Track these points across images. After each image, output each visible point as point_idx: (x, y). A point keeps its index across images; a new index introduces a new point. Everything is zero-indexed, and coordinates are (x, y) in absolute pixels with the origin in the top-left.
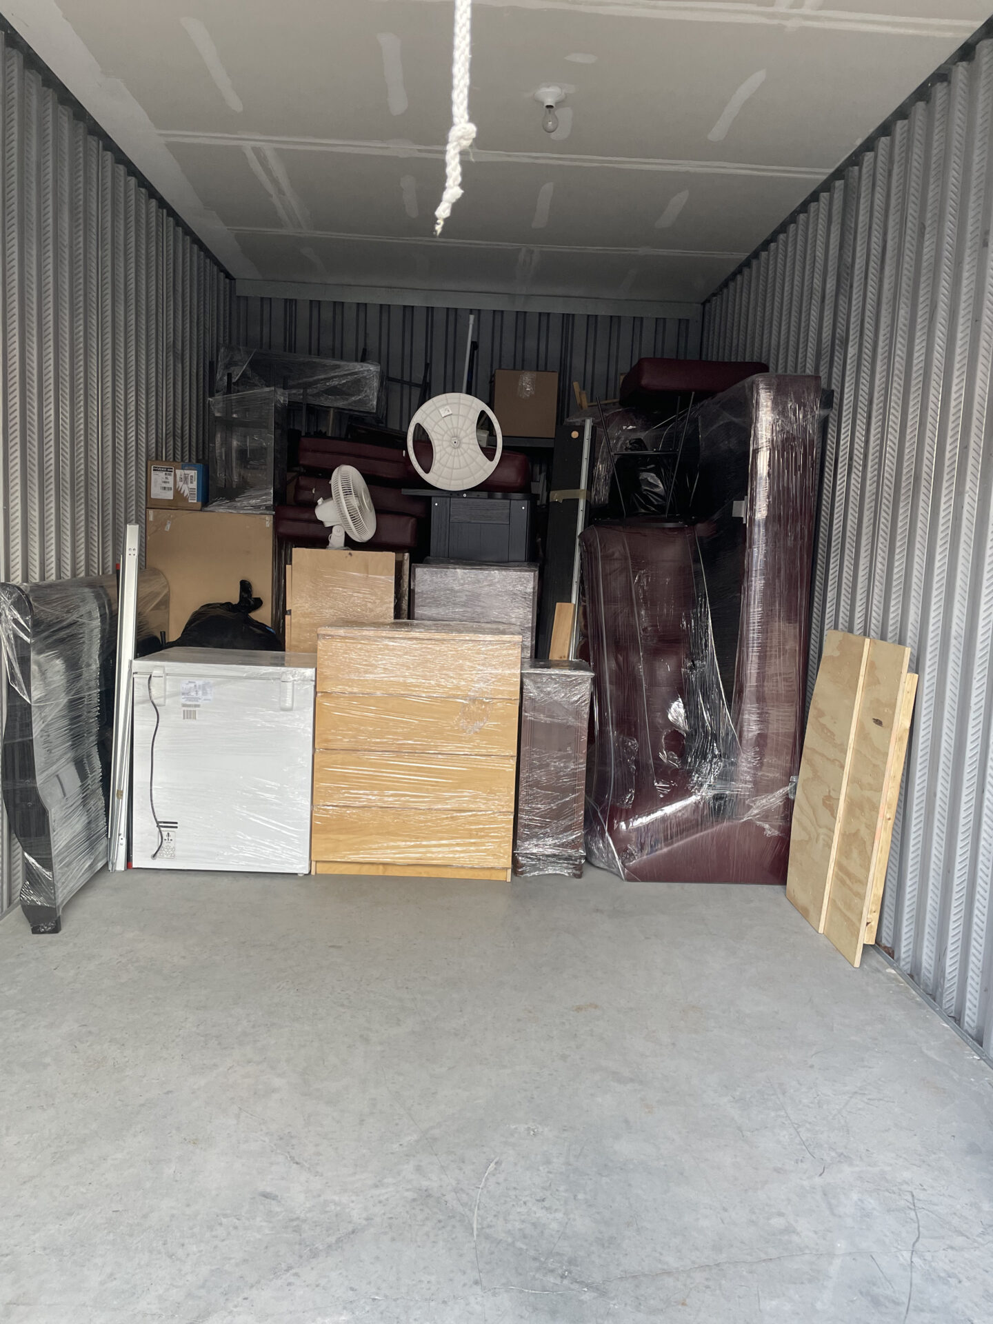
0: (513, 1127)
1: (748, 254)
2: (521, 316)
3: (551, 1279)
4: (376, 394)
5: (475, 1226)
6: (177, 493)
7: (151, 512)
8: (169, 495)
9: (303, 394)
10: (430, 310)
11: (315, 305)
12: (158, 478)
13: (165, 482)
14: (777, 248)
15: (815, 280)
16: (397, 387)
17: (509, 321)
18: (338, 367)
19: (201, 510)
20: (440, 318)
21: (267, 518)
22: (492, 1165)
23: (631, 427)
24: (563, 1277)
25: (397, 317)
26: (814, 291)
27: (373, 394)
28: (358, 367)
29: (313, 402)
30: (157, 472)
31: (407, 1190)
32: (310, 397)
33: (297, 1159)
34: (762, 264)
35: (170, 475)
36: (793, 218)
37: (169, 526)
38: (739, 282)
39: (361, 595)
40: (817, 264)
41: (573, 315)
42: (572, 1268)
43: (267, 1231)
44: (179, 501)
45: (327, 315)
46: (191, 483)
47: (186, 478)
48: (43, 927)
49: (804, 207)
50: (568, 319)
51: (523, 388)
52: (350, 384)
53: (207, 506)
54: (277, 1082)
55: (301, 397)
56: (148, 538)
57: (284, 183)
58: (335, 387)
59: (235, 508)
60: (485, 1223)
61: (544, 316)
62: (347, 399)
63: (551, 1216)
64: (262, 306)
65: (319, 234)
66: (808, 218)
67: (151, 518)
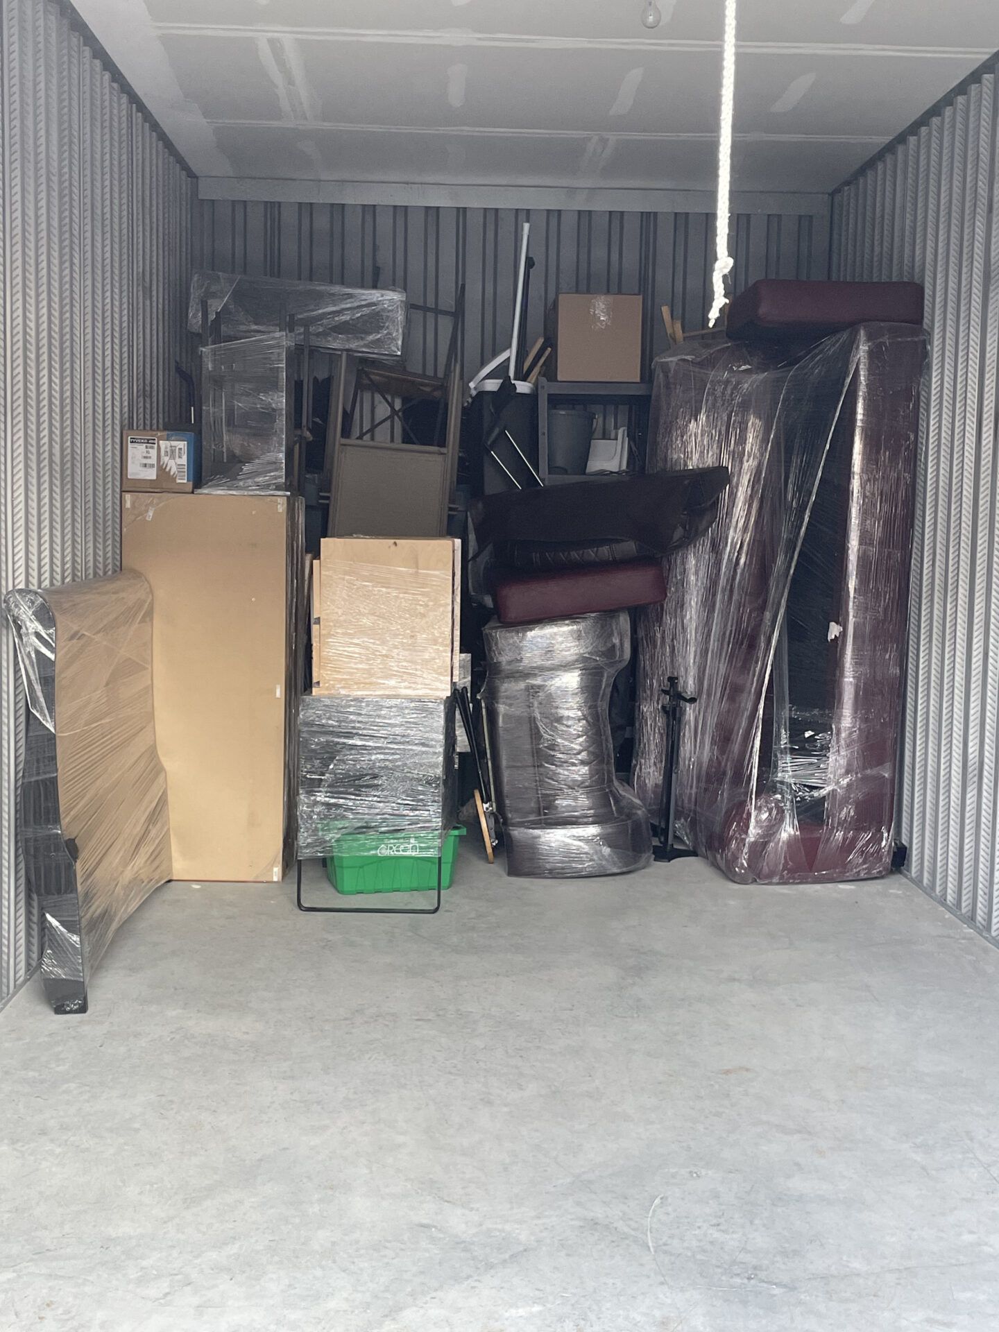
0: (673, 1170)
1: (891, 138)
2: (585, 217)
3: (738, 1280)
4: (400, 331)
5: (650, 1245)
6: (162, 470)
7: (128, 497)
8: (152, 474)
9: (304, 333)
10: (462, 212)
11: (307, 209)
12: (136, 453)
13: (145, 457)
14: (930, 133)
15: (980, 183)
16: (419, 314)
17: (569, 224)
18: (350, 296)
19: (193, 493)
20: (475, 223)
21: (280, 500)
22: (657, 1201)
23: (743, 367)
24: (749, 1278)
25: (416, 222)
26: (979, 197)
27: (397, 331)
28: (374, 295)
29: (318, 344)
30: (135, 445)
31: (572, 1220)
32: (312, 337)
33: (446, 1199)
34: (911, 152)
35: (152, 448)
36: (948, 100)
37: (151, 513)
38: (880, 172)
39: (410, 597)
40: (981, 164)
41: (656, 214)
42: (758, 1272)
43: (436, 1252)
44: (162, 484)
45: (322, 222)
46: (180, 457)
47: (173, 452)
48: (68, 1006)
49: (962, 89)
50: (648, 218)
51: (595, 318)
52: (365, 318)
53: (200, 488)
54: (401, 1139)
55: (302, 337)
56: (124, 530)
57: (298, 74)
58: (346, 322)
59: (238, 488)
60: (661, 1243)
61: (616, 217)
62: (362, 339)
63: (728, 1237)
64: (233, 210)
65: (327, 125)
66: (968, 101)
67: (128, 505)
